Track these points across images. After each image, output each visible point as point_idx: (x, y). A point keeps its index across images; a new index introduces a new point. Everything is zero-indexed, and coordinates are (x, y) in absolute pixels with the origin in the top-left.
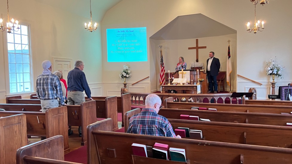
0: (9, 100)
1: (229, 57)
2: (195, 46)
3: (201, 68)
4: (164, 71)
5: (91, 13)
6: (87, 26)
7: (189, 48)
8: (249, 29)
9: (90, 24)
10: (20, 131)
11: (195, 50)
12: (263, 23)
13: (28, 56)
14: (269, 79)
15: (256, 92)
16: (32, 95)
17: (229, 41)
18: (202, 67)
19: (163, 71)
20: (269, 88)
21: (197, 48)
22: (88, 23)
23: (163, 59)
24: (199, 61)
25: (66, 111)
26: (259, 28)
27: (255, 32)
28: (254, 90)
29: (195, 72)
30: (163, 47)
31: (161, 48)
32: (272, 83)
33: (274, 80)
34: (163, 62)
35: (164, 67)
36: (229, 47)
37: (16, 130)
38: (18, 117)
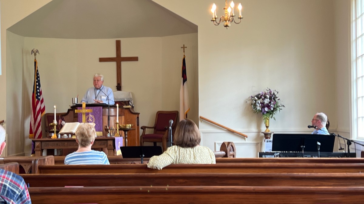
1: (185, 80)
2: (114, 55)
3: (127, 103)
7: (102, 60)
8: (215, 18)
11: (114, 64)
12: (240, 7)
14: (259, 126)
15: (233, 151)
17: (184, 47)
18: (129, 102)
20: (259, 144)
21: (119, 59)
24: (123, 88)
26: (233, 16)
27: (225, 24)
28: (230, 147)
29: (112, 110)
30: (39, 54)
31: (35, 55)
32: (264, 134)
33: (269, 128)
34: (40, 89)
35: (42, 101)
36: (184, 60)
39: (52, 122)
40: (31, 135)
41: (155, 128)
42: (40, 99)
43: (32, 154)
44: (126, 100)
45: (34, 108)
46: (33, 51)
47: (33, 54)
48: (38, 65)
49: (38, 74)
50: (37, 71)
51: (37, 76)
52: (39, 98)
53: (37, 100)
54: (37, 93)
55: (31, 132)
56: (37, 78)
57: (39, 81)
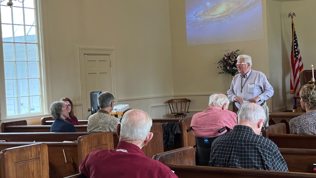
0: (7, 127)
10: (39, 171)
13: (36, 47)
16: (45, 119)
25: (111, 142)
30: (296, 16)
31: (292, 18)
34: (298, 48)
35: (300, 60)
37: (32, 170)
38: (36, 148)
39: (311, 80)
40: (292, 90)
42: (298, 58)
43: (293, 109)
45: (293, 66)
46: (290, 15)
47: (291, 16)
48: (295, 27)
49: (295, 35)
50: (295, 32)
51: (294, 37)
52: (297, 56)
53: (295, 58)
54: (295, 53)
55: (292, 88)
56: (295, 39)
57: (296, 42)
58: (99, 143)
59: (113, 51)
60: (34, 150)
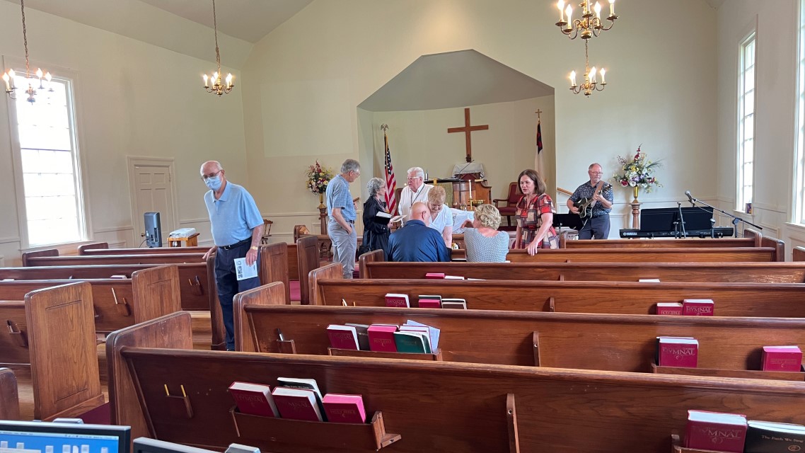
0: (29, 259)
1: (540, 148)
2: (464, 126)
3: (478, 175)
4: (394, 184)
5: (218, 52)
6: (209, 81)
7: (450, 131)
8: (575, 87)
9: (215, 78)
10: (80, 318)
11: (463, 134)
12: (603, 72)
13: (68, 155)
14: (627, 197)
16: (83, 248)
17: (539, 112)
18: (480, 173)
19: (392, 185)
20: (626, 217)
21: (468, 129)
22: (210, 75)
23: (389, 158)
24: (473, 160)
25: (175, 277)
26: (595, 83)
27: (586, 91)
29: (463, 185)
30: (388, 128)
31: (384, 131)
32: (633, 205)
33: (637, 199)
34: (391, 163)
35: (393, 176)
36: (539, 126)
37: (71, 316)
38: (75, 289)
41: (508, 200)
44: (476, 172)
46: (382, 127)
48: (388, 140)
50: (387, 146)
51: (387, 152)
56: (388, 154)
58: (160, 278)
59: (173, 163)
60: (73, 291)
